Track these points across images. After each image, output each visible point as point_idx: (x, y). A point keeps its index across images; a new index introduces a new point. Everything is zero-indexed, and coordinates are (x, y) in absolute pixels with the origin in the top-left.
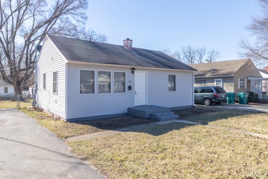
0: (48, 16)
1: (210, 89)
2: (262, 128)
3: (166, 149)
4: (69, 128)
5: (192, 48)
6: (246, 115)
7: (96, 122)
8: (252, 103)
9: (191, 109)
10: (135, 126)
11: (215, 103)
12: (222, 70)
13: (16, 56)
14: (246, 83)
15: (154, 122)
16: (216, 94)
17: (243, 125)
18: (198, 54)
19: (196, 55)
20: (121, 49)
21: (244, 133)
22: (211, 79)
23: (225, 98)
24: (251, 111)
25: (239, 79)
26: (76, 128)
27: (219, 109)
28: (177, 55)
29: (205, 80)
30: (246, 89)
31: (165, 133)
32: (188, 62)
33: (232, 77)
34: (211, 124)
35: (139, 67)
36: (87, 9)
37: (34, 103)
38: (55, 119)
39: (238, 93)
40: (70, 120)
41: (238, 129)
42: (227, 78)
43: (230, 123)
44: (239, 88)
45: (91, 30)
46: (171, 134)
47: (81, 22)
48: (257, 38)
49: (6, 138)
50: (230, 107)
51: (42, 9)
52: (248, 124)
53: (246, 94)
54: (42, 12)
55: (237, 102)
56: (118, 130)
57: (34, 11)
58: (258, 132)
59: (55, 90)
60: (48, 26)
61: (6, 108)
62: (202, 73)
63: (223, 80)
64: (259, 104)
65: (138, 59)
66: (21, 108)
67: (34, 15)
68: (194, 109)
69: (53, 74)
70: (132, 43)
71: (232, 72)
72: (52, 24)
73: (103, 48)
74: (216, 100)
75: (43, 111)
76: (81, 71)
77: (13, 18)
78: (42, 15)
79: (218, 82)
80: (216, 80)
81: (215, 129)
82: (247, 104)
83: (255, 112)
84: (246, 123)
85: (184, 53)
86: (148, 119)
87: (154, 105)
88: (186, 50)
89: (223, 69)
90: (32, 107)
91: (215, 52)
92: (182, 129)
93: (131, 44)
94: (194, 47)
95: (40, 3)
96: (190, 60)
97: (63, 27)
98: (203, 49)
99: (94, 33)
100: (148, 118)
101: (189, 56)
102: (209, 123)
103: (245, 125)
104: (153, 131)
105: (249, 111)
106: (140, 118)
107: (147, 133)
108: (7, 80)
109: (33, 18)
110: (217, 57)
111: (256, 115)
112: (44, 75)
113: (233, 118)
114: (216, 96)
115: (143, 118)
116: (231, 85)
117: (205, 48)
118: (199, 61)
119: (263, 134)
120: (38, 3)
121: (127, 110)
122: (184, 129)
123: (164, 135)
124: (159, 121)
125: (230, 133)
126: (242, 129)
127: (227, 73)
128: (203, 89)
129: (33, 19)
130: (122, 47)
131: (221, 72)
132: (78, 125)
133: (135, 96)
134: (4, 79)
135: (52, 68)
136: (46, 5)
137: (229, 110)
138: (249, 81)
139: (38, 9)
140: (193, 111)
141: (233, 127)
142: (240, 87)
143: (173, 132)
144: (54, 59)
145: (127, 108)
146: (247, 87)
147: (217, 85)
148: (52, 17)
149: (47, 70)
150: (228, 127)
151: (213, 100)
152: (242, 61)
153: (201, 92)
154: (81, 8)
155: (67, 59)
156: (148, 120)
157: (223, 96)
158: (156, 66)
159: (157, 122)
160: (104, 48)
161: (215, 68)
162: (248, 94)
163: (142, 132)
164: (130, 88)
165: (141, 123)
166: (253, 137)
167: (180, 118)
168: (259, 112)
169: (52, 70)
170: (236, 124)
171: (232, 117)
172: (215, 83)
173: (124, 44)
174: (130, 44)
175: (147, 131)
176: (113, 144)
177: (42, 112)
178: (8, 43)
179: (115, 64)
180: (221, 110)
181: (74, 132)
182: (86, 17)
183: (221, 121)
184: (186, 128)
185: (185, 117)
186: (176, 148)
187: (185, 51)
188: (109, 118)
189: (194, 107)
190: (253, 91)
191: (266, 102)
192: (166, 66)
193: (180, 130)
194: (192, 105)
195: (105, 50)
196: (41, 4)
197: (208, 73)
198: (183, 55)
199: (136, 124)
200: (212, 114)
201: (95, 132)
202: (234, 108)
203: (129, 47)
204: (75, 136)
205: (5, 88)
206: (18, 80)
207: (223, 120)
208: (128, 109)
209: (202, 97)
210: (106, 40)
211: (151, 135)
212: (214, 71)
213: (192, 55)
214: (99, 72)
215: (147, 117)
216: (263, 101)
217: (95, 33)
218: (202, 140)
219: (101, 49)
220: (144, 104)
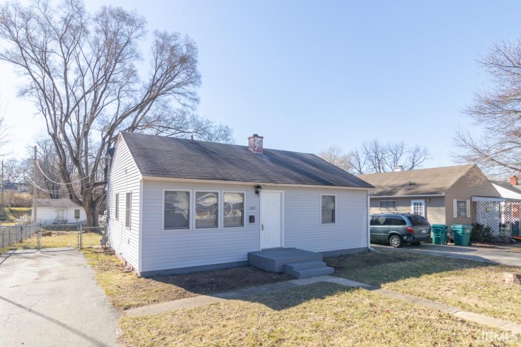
0: (139, 97)
1: (400, 219)
2: (478, 299)
3: (284, 340)
4: (140, 288)
5: (380, 144)
6: (457, 269)
7: (186, 279)
8: (478, 244)
9: (364, 255)
10: (252, 288)
11: (409, 244)
12: (425, 184)
13: (89, 161)
14: (468, 208)
15: (288, 280)
16: (410, 228)
17: (445, 291)
18: (391, 153)
19: (387, 155)
20: (244, 151)
21: (439, 311)
22: (406, 201)
23: (428, 235)
24: (471, 261)
25: (455, 201)
26: (151, 290)
27: (414, 254)
28: (354, 155)
29: (394, 202)
30: (469, 218)
31: (294, 305)
32: (373, 167)
33: (443, 197)
34: (386, 287)
35: (268, 184)
36: (200, 85)
37: (105, 240)
38: (126, 271)
39: (452, 226)
40: (146, 275)
41: (432, 299)
42: (433, 199)
43: (421, 287)
44: (455, 216)
45: (205, 119)
46: (305, 308)
47: (188, 106)
48: (485, 130)
49: (29, 308)
50: (436, 252)
51: (132, 86)
52: (454, 291)
53: (467, 228)
54: (131, 92)
55: (452, 241)
56: (219, 294)
57: (120, 91)
58: (468, 307)
59: (128, 224)
60: (138, 114)
61: (64, 246)
62: (389, 189)
63: (426, 202)
64: (491, 246)
65: (268, 170)
66: (83, 249)
67: (118, 97)
68: (369, 254)
69: (125, 195)
70: (262, 141)
71: (442, 189)
72: (144, 111)
73: (211, 151)
74: (410, 237)
75: (114, 254)
76: (166, 192)
77: (86, 103)
78: (132, 96)
79: (418, 205)
80: (413, 202)
81: (389, 300)
82: (470, 245)
83: (479, 262)
84: (451, 287)
85: (366, 152)
86: (280, 273)
87: (296, 248)
88: (370, 147)
89: (427, 183)
90: (100, 247)
91: (421, 151)
92: (328, 298)
93: (261, 143)
94: (383, 143)
95: (128, 78)
96: (378, 165)
97: (159, 116)
98: (399, 146)
99: (210, 124)
100: (278, 271)
101: (376, 157)
102: (382, 285)
103: (448, 292)
104: (276, 300)
105: (468, 260)
106: (266, 272)
107: (265, 304)
108: (76, 199)
109: (117, 101)
110: (424, 159)
111: (478, 270)
112: (117, 195)
113: (430, 276)
114: (410, 231)
115: (271, 272)
116: (440, 211)
117: (402, 143)
118: (393, 165)
119: (476, 312)
120: (126, 78)
121: (247, 256)
122: (333, 298)
123: (292, 309)
124: (297, 279)
125: (412, 310)
126: (440, 300)
127: (434, 191)
128: (387, 218)
129: (118, 103)
130: (246, 148)
131: (422, 189)
132: (157, 282)
133: (262, 233)
134: (71, 197)
135: (125, 187)
136: (137, 80)
137: (432, 257)
138: (474, 204)
139: (126, 88)
140: (365, 259)
141: (423, 296)
142: (457, 216)
143: (310, 303)
144: (128, 171)
145: (246, 253)
146: (472, 214)
147: (416, 211)
148: (144, 99)
149: (120, 188)
150: (416, 295)
151: (405, 238)
152: (460, 168)
153: (385, 224)
154: (190, 85)
155: (142, 173)
156: (279, 276)
157: (424, 231)
158: (299, 181)
159: (292, 279)
160: (213, 153)
161: (413, 181)
162: (472, 227)
163: (255, 302)
164: (252, 219)
165: (265, 282)
166: (453, 320)
167: (336, 274)
168: (487, 263)
169: (125, 190)
170: (433, 288)
171: (430, 273)
172: (412, 207)
173: (249, 144)
174: (259, 143)
175: (266, 299)
176: (196, 326)
177: (113, 256)
178: (78, 142)
179: (225, 180)
180: (417, 258)
181: (144, 298)
182: (197, 98)
183: (407, 281)
184: (336, 295)
185: (346, 270)
186: (302, 338)
187: (368, 148)
188: (212, 271)
189: (369, 250)
190: (481, 221)
191: (507, 241)
192: (318, 180)
193: (325, 300)
194: (366, 246)
195: (213, 155)
196: (131, 80)
197: (399, 189)
198: (365, 155)
199: (256, 283)
200: (396, 266)
201: (179, 299)
202: (443, 254)
203: (256, 148)
204: (142, 305)
205: (76, 210)
206: (92, 200)
207: (412, 281)
208: (249, 254)
209: (386, 232)
210: (230, 135)
211: (268, 308)
212: (411, 187)
213: (380, 155)
214: (197, 193)
215: (277, 269)
216: (500, 240)
217: (212, 123)
218: (355, 323)
219: (207, 153)
220: (278, 246)
